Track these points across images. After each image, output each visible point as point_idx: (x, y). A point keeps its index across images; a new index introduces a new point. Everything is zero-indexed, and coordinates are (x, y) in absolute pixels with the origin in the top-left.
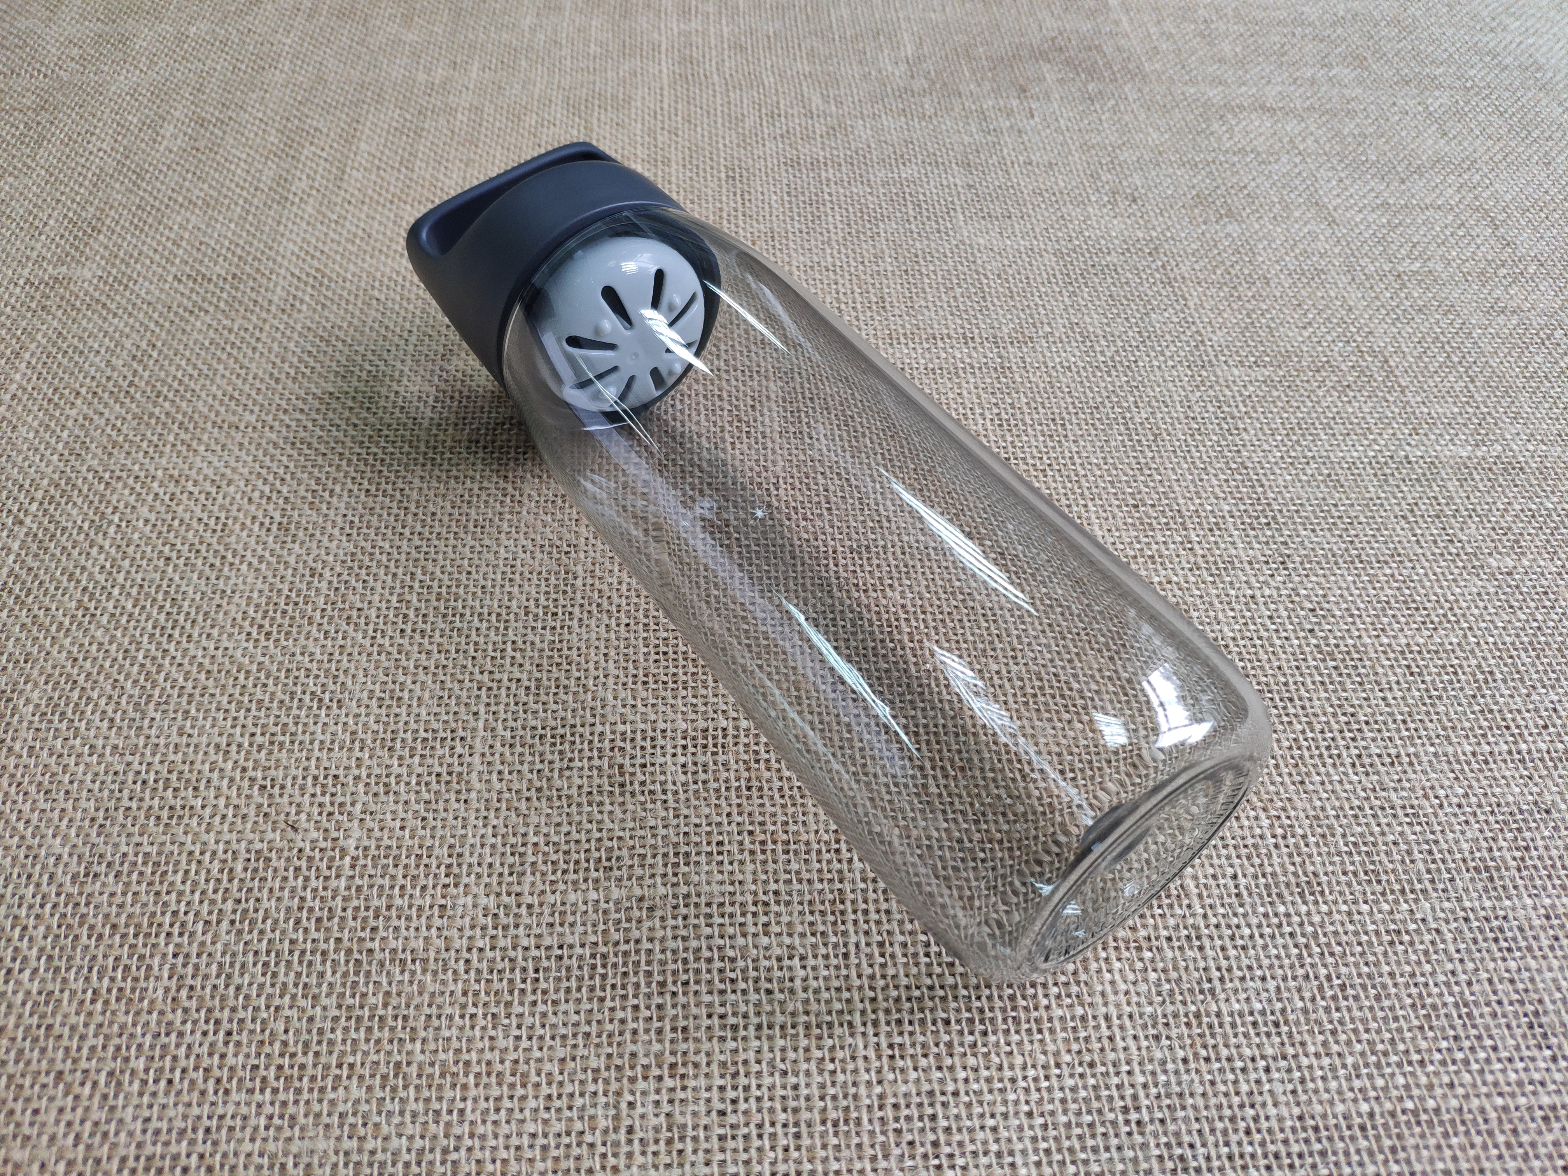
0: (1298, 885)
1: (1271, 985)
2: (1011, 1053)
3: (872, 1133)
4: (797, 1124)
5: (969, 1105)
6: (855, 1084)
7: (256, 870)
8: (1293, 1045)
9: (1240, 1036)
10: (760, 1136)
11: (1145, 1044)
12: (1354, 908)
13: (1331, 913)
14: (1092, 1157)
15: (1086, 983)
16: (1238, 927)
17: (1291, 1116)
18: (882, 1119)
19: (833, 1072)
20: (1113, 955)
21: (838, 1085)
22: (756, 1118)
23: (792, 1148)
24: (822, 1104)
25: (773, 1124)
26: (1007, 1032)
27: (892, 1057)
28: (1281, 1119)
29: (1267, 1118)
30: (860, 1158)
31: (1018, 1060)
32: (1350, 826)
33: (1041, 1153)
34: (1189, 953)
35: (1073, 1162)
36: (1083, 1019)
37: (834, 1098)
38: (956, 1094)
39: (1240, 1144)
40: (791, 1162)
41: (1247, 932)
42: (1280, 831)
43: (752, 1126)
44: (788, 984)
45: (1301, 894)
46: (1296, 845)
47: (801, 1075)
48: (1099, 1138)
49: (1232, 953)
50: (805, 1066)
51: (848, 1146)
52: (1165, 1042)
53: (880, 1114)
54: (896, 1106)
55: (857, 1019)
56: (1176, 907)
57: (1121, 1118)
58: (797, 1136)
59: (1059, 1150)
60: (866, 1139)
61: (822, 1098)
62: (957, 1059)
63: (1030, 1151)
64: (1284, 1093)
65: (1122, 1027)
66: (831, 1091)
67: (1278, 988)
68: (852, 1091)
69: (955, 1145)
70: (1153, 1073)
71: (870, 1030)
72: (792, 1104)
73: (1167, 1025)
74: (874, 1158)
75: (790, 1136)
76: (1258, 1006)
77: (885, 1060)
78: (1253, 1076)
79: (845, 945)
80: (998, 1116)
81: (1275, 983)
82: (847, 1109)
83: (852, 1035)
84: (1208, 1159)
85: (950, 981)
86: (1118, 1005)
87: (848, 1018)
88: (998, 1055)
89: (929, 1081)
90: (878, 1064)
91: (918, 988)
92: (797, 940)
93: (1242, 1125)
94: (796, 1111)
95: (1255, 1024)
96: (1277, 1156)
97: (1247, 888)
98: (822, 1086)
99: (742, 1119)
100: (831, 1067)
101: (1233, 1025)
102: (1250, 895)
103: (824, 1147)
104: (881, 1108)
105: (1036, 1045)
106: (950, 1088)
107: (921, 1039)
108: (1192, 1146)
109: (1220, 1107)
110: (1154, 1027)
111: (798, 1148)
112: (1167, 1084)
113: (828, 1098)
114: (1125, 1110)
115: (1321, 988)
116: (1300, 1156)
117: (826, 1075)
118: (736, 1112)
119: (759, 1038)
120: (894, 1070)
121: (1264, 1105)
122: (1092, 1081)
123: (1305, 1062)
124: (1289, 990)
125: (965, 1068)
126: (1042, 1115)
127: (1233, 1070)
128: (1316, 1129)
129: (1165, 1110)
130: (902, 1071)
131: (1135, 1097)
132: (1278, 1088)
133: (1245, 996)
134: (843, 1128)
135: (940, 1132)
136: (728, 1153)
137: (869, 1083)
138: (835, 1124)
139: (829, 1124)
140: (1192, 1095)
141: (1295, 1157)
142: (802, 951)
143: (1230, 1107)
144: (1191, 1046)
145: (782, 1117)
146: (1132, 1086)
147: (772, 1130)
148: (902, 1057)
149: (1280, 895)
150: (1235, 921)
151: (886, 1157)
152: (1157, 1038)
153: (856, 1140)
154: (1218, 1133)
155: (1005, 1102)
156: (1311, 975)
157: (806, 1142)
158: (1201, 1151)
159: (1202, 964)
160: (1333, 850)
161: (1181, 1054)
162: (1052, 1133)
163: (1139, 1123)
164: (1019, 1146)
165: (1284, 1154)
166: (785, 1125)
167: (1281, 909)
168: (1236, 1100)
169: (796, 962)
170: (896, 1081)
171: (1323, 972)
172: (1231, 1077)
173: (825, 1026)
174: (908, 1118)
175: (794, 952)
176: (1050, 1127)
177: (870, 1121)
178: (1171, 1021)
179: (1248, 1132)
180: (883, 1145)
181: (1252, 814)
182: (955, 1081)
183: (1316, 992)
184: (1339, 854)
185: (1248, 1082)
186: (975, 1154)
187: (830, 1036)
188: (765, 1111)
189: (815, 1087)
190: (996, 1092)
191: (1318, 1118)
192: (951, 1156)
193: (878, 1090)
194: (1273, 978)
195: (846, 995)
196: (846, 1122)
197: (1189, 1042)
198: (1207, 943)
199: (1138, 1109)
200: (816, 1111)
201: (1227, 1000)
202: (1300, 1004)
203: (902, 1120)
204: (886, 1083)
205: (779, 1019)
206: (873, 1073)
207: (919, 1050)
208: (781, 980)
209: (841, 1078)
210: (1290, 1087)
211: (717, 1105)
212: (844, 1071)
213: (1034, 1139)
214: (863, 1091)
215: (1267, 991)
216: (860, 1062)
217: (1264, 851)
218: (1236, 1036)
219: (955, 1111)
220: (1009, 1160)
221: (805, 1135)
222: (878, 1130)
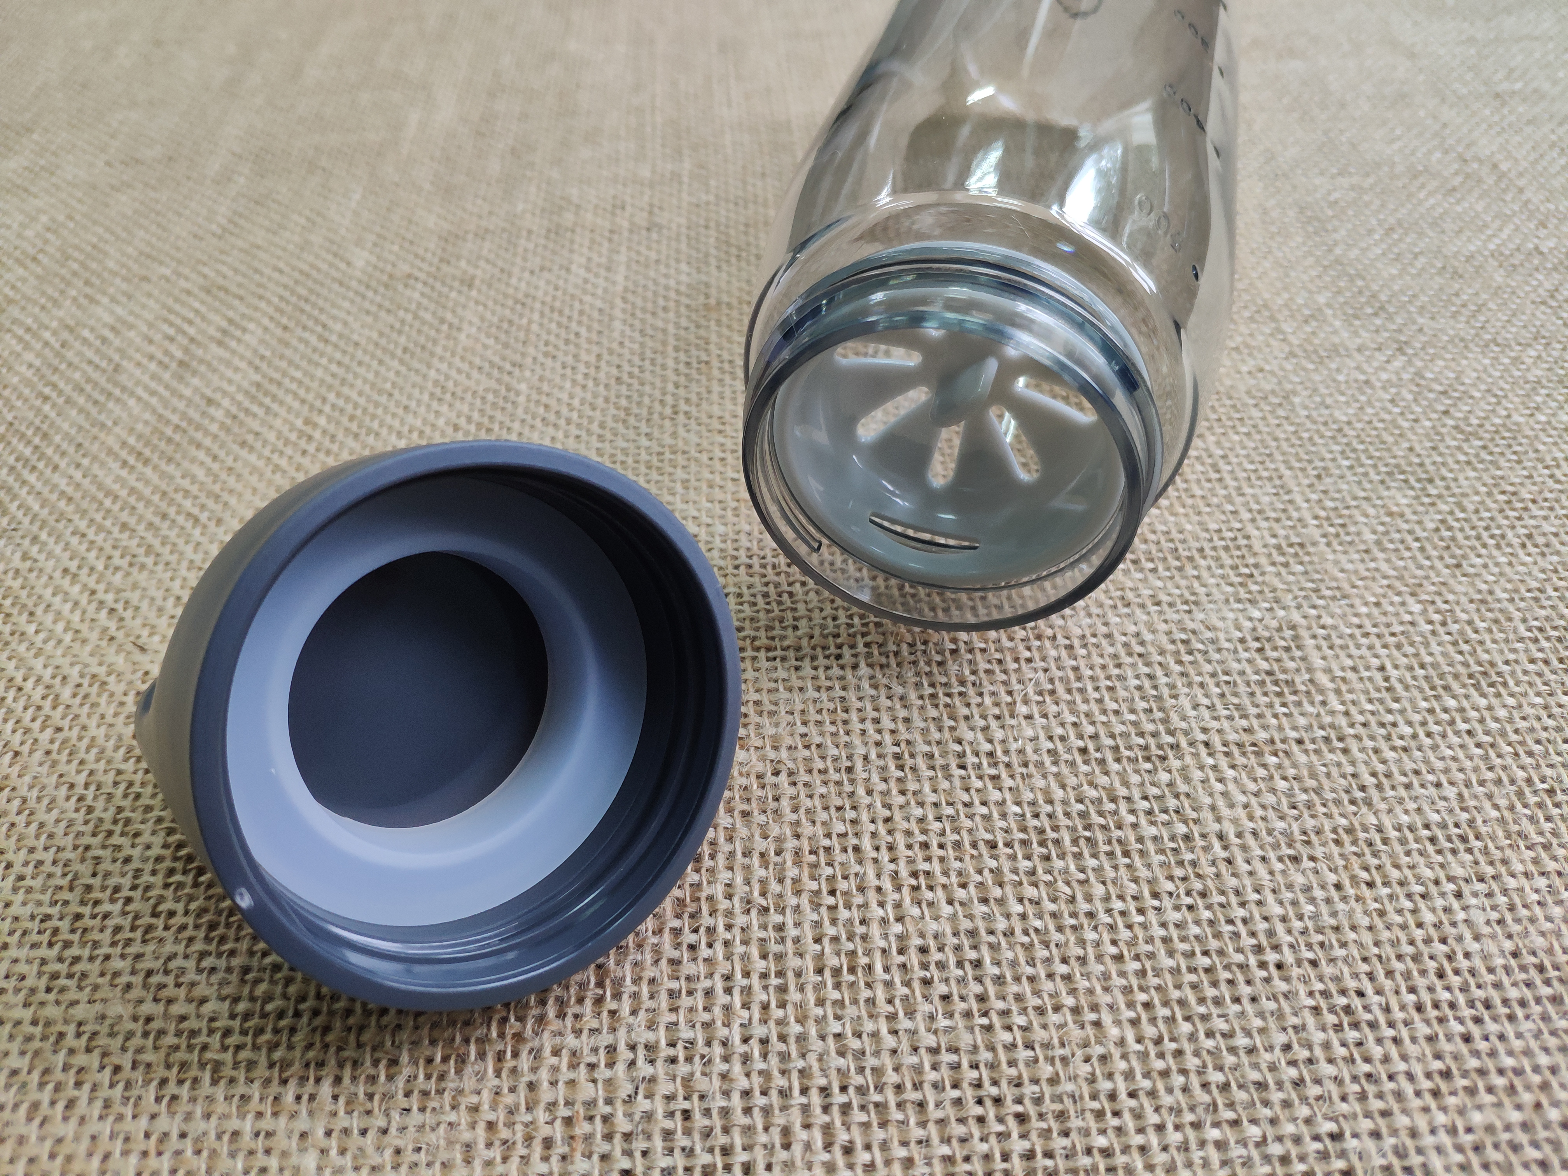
0: (1470, 676)
1: (1450, 792)
2: (1087, 881)
3: (889, 984)
4: (780, 974)
5: (1028, 948)
6: (863, 922)
7: (86, 696)
8: (1491, 863)
9: (1415, 854)
10: (728, 991)
11: (1279, 866)
12: (1551, 701)
13: (1520, 706)
14: (1215, 1011)
15: (1188, 795)
16: (1394, 725)
17: (1503, 952)
18: (904, 966)
19: (833, 908)
20: (1223, 763)
21: (840, 923)
22: (723, 968)
23: (773, 1005)
24: (818, 947)
25: (747, 974)
26: (1078, 856)
27: (915, 889)
28: (1486, 957)
29: (1467, 955)
30: (871, 1016)
31: (1098, 890)
32: (1530, 609)
33: (1139, 1008)
34: (1330, 757)
35: (1187, 1019)
36: (1187, 838)
37: (835, 939)
38: (1009, 933)
39: (1431, 989)
40: (772, 1024)
41: (1407, 731)
42: (1437, 617)
43: (717, 977)
44: (773, 805)
45: (1477, 686)
46: (1462, 633)
47: (788, 911)
48: (1223, 986)
49: (1390, 755)
50: (794, 901)
51: (855, 1002)
52: (1307, 864)
53: (901, 959)
54: (923, 950)
55: (866, 843)
56: (1305, 703)
57: (1253, 961)
58: (782, 989)
59: (1166, 1003)
60: (880, 994)
61: (817, 940)
62: (1009, 889)
63: (1122, 1006)
64: (1488, 922)
65: (1244, 848)
66: (831, 931)
67: (1460, 796)
68: (860, 930)
69: (1010, 998)
70: (1295, 903)
71: (885, 856)
72: (774, 948)
73: (1308, 843)
74: (892, 1017)
75: (771, 990)
76: (1435, 817)
77: (906, 891)
78: (1439, 903)
79: (850, 757)
80: (1073, 961)
81: (1455, 790)
82: (853, 954)
83: (860, 862)
84: (1387, 1010)
85: (995, 796)
86: (1235, 821)
87: (855, 841)
88: (1068, 883)
89: (971, 917)
90: (896, 896)
91: (949, 804)
92: (784, 754)
93: (1432, 965)
94: (779, 957)
95: (1433, 840)
96: (1488, 1005)
97: (1400, 681)
98: (818, 924)
99: (702, 969)
100: (831, 901)
101: (1403, 842)
102: (1407, 688)
103: (820, 1002)
104: (901, 952)
105: (1122, 871)
106: (1001, 925)
107: (957, 865)
108: (1361, 994)
109: (1395, 943)
110: (1290, 846)
111: (782, 1005)
112: (1315, 917)
113: (826, 941)
114: (1258, 949)
115: (1520, 794)
116: (1523, 1003)
117: (824, 910)
118: (694, 960)
119: (731, 869)
120: (919, 904)
121: (1460, 939)
122: (1207, 914)
123: (1512, 883)
124: (1476, 797)
125: (1021, 900)
126: (1137, 957)
127: (1409, 896)
128: (1541, 969)
129: (1317, 948)
130: (931, 904)
131: (1271, 934)
132: (1479, 918)
133: (1414, 806)
134: (847, 977)
135: (988, 982)
136: (681, 1012)
137: (884, 921)
138: (837, 972)
139: (827, 973)
140: (1353, 928)
141: (1515, 1005)
142: (791, 765)
143: (1412, 943)
144: (1346, 867)
145: (760, 965)
146: (1266, 919)
147: (745, 982)
148: (931, 888)
149: (1446, 688)
150: (1390, 718)
151: (910, 1014)
152: (1295, 859)
153: (866, 993)
154: (1398, 976)
155: (1082, 943)
156: (1505, 779)
157: (794, 996)
158: (1375, 1000)
159: (1349, 769)
160: (1511, 636)
161: (1332, 878)
162: (1153, 981)
163: (1279, 966)
164: (1105, 999)
165: (1498, 1002)
166: (764, 976)
167: (1452, 703)
168: (1419, 934)
169: (783, 778)
170: (923, 918)
171: (1521, 774)
172: (1408, 905)
173: (821, 852)
174: (941, 966)
175: (781, 767)
176: (1150, 973)
177: (887, 969)
178: (1314, 838)
179: (1441, 975)
180: (905, 999)
181: (1397, 599)
182: (1008, 916)
183: (1514, 798)
184: (1521, 640)
185: (1433, 910)
186: (1041, 1011)
187: (830, 864)
188: (736, 958)
189: (807, 926)
190: (1068, 931)
191: (1541, 954)
192: (1005, 1013)
193: (897, 928)
194: (1451, 783)
195: (850, 814)
196: (852, 970)
197: (1341, 863)
198: (1354, 746)
199: (1276, 948)
200: (808, 957)
201: (1390, 811)
202: (1495, 814)
203: (933, 967)
204: (908, 920)
205: (760, 844)
206: (889, 908)
207: (954, 879)
208: (763, 800)
209: (844, 914)
210: (1495, 916)
211: (669, 951)
212: (848, 907)
213: (1127, 990)
214: (875, 930)
215: (1445, 799)
216: (872, 896)
217: (1418, 639)
218: (1408, 853)
219: (1010, 955)
220: (1093, 1016)
221: (792, 987)
222: (897, 981)
